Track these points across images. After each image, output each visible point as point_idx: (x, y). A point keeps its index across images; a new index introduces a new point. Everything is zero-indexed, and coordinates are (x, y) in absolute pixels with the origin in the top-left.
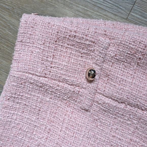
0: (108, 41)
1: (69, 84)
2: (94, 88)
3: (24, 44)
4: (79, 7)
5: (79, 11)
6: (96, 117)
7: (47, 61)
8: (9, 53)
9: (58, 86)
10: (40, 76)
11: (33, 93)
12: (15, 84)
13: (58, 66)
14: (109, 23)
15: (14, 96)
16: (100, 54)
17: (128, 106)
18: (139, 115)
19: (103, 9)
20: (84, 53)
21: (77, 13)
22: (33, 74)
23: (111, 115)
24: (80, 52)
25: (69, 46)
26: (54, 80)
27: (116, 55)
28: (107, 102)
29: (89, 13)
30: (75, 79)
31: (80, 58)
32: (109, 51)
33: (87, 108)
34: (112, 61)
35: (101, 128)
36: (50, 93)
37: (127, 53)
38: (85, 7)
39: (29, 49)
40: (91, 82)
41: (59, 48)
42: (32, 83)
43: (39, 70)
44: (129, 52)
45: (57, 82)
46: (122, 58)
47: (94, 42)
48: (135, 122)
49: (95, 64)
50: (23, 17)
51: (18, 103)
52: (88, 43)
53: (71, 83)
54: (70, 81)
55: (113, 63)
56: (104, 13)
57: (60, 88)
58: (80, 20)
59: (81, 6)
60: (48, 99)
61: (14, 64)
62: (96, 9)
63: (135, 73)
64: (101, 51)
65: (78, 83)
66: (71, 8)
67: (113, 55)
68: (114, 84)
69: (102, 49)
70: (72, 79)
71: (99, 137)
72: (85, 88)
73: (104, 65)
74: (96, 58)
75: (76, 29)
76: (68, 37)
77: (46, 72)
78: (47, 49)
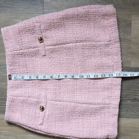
0: (39, 24)
1: (33, 48)
2: (43, 45)
3: (7, 40)
4: (22, 17)
5: (23, 18)
6: (50, 57)
7: (19, 42)
8: (1, 49)
9: (29, 51)
10: (19, 50)
11: (20, 59)
12: (11, 58)
13: (25, 43)
14: (37, 17)
15: (12, 63)
16: (39, 30)
17: (59, 46)
18: (64, 47)
19: (32, 13)
20: (33, 33)
21: (23, 19)
22: (16, 50)
23: (55, 53)
24: (31, 33)
25: (26, 33)
26: (26, 49)
27: (45, 28)
28: (50, 48)
29: (28, 17)
31: (32, 35)
33: (45, 54)
34: (45, 31)
35: (54, 60)
36: (27, 55)
37: (48, 25)
38: (25, 16)
39: (10, 41)
40: (41, 43)
41: (22, 35)
42: (17, 55)
43: (18, 47)
44: (49, 25)
45: (28, 50)
46: (47, 28)
47: (34, 27)
48: (65, 50)
49: (39, 35)
50: (1, 29)
51: (15, 66)
52: (32, 28)
56: (34, 15)
57: (30, 52)
58: (25, 21)
59: (23, 16)
60: (27, 59)
61: (7, 50)
62: (29, 14)
63: (55, 32)
65: (36, 46)
66: (19, 18)
67: (43, 28)
68: (50, 39)
69: (38, 28)
70: (33, 45)
71: (55, 64)
72: (40, 47)
73: (43, 34)
74: (38, 33)
75: (25, 25)
76: (23, 29)
77: (21, 47)
78: (17, 38)
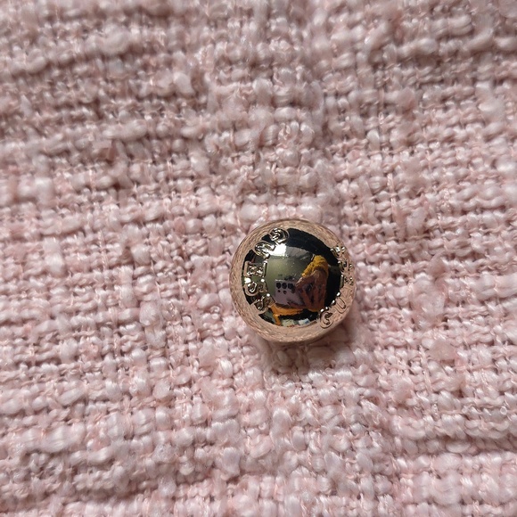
1: (105, 496)
2: (348, 412)
16: (260, 83)
24: (87, 158)
30: (141, 416)
32: (328, 28)
34: (393, 96)
46: (459, 21)
47: (165, 16)
49: (259, 190)
52: (112, 37)
53: (118, 469)
54: (102, 455)
55: (407, 112)
64: (261, 50)
65: (185, 434)
69: (252, 27)
74: (247, 136)
